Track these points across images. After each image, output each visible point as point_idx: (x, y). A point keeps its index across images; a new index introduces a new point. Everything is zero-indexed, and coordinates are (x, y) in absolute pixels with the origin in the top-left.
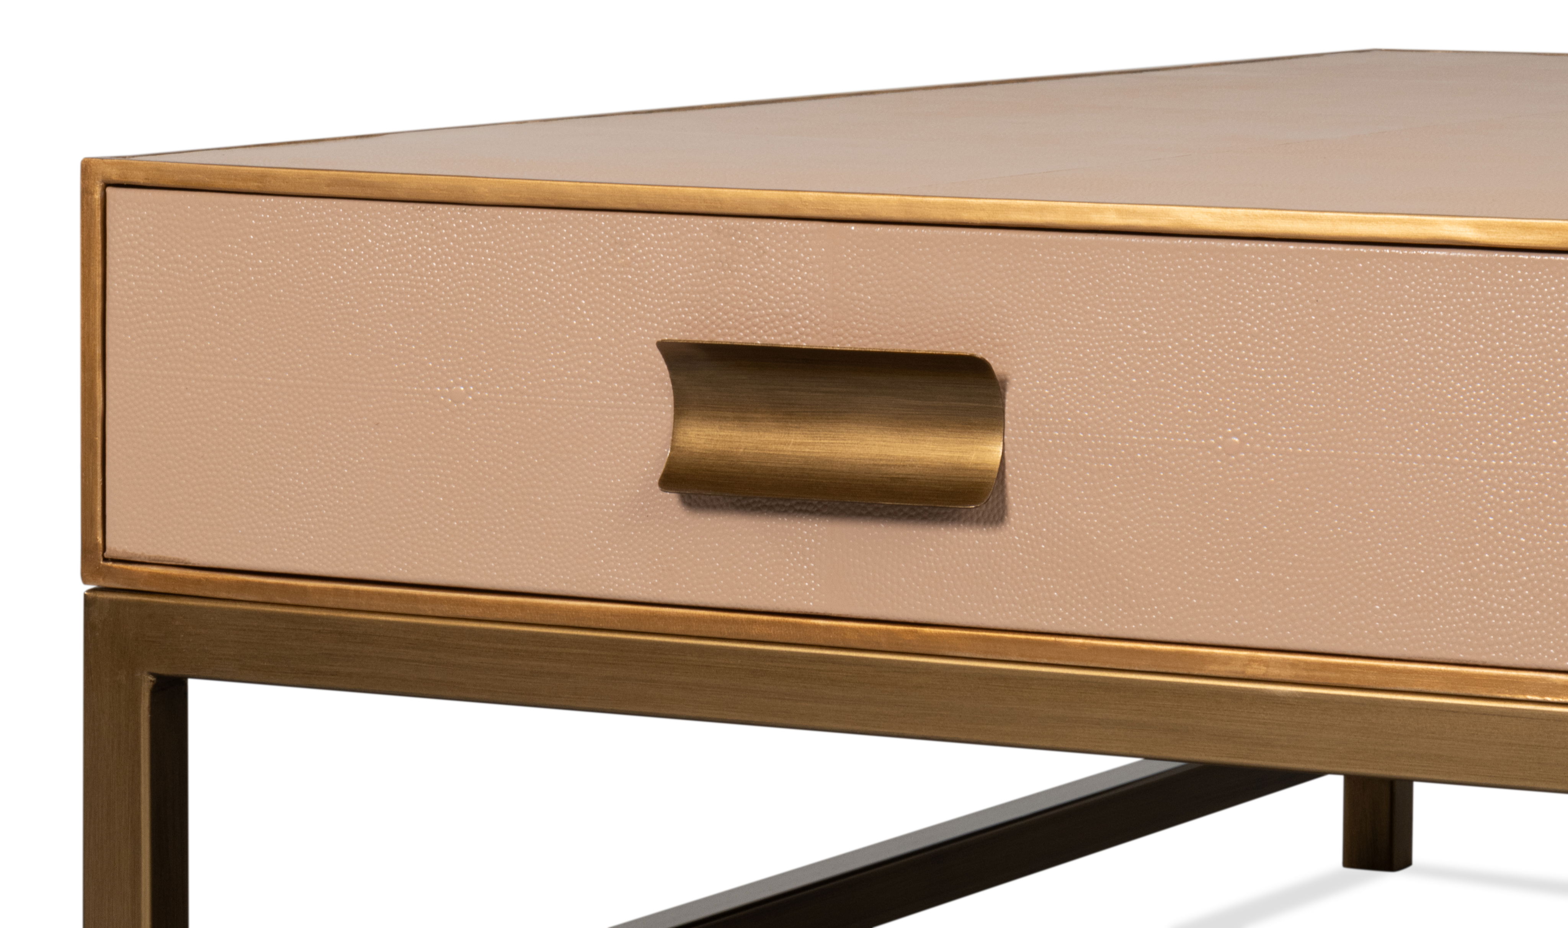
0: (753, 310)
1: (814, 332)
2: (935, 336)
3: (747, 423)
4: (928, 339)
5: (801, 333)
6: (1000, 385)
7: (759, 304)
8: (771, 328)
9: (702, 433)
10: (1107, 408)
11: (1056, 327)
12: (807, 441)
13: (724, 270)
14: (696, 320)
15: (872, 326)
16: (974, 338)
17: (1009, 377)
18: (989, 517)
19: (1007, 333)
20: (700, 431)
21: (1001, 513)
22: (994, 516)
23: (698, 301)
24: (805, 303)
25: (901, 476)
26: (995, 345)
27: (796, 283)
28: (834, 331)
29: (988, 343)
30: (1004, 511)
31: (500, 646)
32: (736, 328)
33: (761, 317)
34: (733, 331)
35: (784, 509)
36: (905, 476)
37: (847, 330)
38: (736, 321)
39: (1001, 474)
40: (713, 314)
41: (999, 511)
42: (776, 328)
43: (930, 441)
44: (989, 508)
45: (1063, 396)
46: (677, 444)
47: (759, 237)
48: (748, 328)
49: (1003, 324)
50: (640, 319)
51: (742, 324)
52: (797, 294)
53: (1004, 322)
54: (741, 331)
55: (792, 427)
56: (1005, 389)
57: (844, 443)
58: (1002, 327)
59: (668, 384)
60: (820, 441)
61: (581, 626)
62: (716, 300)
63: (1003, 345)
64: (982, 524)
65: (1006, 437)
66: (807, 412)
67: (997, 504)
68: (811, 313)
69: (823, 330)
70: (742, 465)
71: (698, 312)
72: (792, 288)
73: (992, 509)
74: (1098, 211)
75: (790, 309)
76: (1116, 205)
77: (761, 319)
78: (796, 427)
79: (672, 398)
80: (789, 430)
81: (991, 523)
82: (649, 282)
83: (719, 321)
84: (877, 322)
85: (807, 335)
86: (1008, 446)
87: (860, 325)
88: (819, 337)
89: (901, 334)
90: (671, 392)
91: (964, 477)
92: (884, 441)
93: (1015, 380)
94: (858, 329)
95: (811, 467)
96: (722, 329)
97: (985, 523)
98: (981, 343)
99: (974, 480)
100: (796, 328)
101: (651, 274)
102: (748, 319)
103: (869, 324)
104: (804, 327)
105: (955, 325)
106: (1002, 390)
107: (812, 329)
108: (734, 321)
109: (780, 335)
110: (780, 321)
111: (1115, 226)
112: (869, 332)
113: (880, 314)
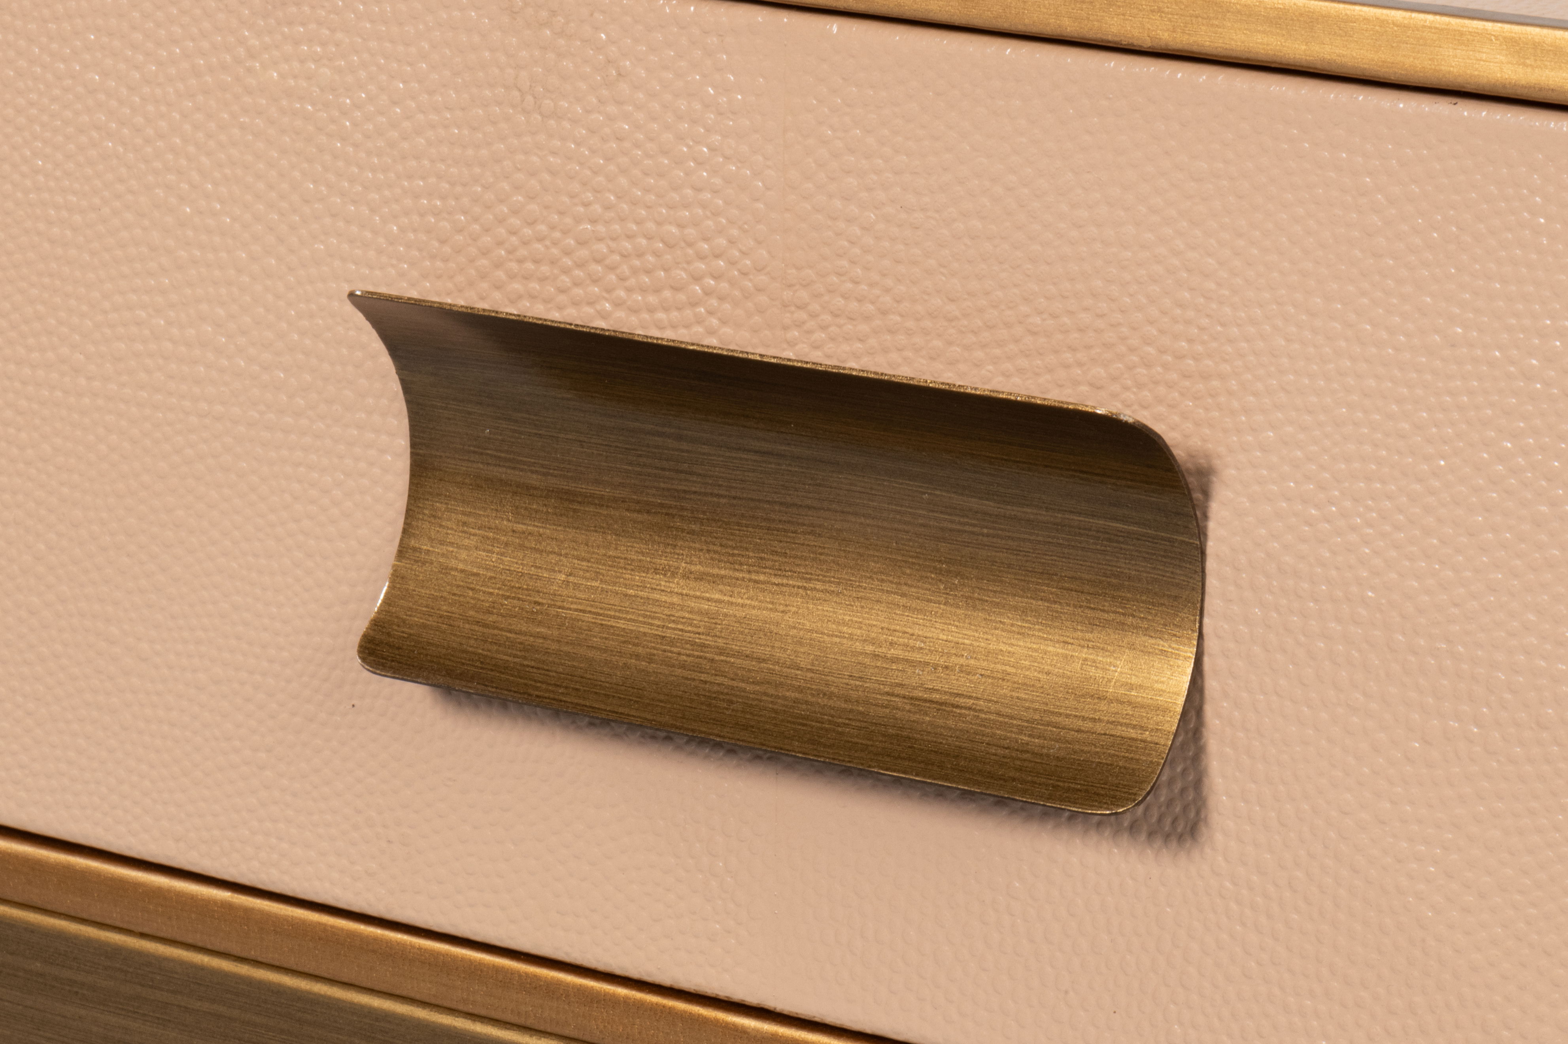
0: (593, 222)
1: (737, 293)
2: (1034, 334)
3: (576, 506)
4: (1017, 341)
5: (708, 293)
6: (1192, 481)
7: (608, 208)
8: (635, 271)
9: (471, 520)
10: (1468, 574)
11: (1343, 344)
12: (715, 571)
13: (524, 111)
14: (460, 231)
15: (877, 291)
16: (1132, 350)
17: (1217, 463)
18: (1160, 820)
19: (1214, 345)
20: (469, 514)
21: (1192, 815)
22: (1174, 821)
23: (464, 185)
24: (716, 214)
25: (936, 696)
26: (1186, 376)
27: (695, 160)
28: (787, 294)
29: (1166, 366)
30: (1198, 813)
31: (38, 966)
32: (553, 262)
33: (613, 239)
34: (545, 269)
35: (664, 734)
36: (945, 697)
37: (817, 296)
38: (555, 243)
39: (1193, 713)
40: (501, 221)
41: (1185, 808)
42: (648, 272)
43: (1015, 608)
44: (1162, 799)
45: (1354, 529)
46: (413, 543)
47: (607, 35)
48: (580, 265)
49: (1205, 322)
50: (333, 216)
51: (567, 253)
52: (698, 190)
53: (1208, 316)
54: (566, 271)
55: (683, 530)
56: (1206, 493)
57: (805, 588)
58: (1202, 329)
59: (396, 386)
60: (747, 576)
61: (209, 947)
62: (506, 186)
63: (1205, 377)
64: (1143, 837)
65: (1206, 620)
66: (719, 496)
67: (1183, 790)
68: (732, 242)
69: (759, 290)
70: (557, 616)
71: (465, 213)
72: (687, 174)
73: (1170, 802)
74: (1460, 38)
75: (681, 226)
76: (1507, 27)
77: (613, 245)
78: (692, 532)
79: (406, 421)
80: (676, 538)
81: (1167, 837)
82: (355, 124)
83: (514, 239)
84: (889, 282)
85: (722, 299)
86: (1210, 643)
87: (849, 285)
88: (750, 305)
89: (950, 320)
90: (400, 405)
91: (1094, 720)
92: (903, 595)
93: (1233, 472)
94: (843, 296)
95: (721, 642)
96: (520, 261)
97: (1151, 835)
98: (1148, 365)
99: (1119, 731)
100: (697, 279)
101: (357, 106)
102: (582, 243)
103: (872, 285)
104: (714, 278)
105: (1086, 309)
106: (1197, 495)
107: (732, 283)
108: (548, 243)
109: (657, 291)
110: (657, 254)
111: (1504, 86)
112: (871, 307)
113: (898, 262)
